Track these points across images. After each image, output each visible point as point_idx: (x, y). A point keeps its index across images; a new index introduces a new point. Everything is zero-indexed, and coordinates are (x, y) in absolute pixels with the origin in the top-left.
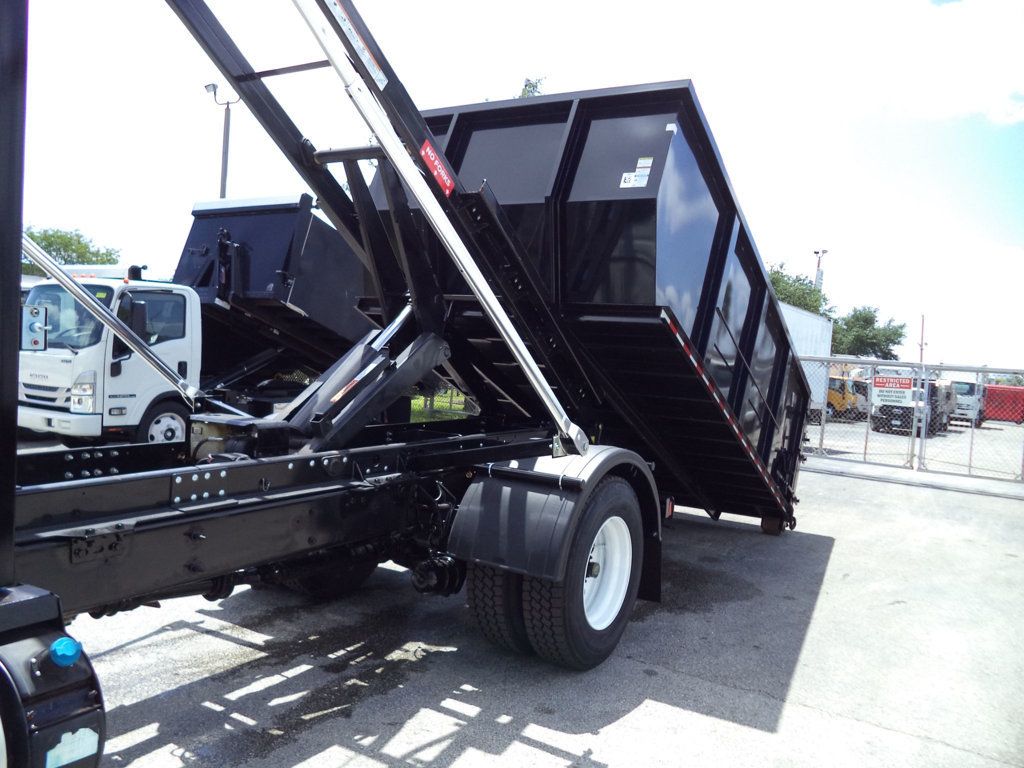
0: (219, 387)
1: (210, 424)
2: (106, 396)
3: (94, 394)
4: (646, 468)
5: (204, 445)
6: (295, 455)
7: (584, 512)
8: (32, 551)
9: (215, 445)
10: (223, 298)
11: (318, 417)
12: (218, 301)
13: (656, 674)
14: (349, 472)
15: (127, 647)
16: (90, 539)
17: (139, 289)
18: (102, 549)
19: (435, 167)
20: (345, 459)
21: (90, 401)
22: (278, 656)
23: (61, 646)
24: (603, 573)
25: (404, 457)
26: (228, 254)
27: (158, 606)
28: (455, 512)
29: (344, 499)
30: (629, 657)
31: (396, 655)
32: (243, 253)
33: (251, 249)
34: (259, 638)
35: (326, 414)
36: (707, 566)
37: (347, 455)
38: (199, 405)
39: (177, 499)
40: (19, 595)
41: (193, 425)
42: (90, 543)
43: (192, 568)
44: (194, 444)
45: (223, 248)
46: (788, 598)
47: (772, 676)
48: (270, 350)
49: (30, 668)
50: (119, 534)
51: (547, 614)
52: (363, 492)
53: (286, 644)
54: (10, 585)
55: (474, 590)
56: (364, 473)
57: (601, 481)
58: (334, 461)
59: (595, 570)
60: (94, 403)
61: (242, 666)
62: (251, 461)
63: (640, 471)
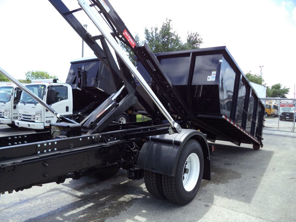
0: (79, 113)
2: (45, 117)
3: (41, 117)
4: (204, 136)
5: (54, 133)
6: (84, 136)
7: (182, 152)
9: (58, 133)
11: (92, 123)
12: (78, 88)
13: (209, 206)
14: (102, 140)
15: (38, 197)
16: (4, 168)
17: (53, 85)
18: (10, 171)
19: (129, 39)
20: (100, 136)
22: (84, 200)
24: (190, 172)
25: (122, 135)
26: (80, 74)
27: (41, 186)
28: (139, 153)
30: (200, 200)
31: (122, 199)
32: (85, 74)
33: (87, 72)
34: (79, 194)
35: (94, 121)
37: (101, 135)
38: (61, 119)
39: (39, 152)
41: (52, 126)
44: (52, 133)
45: (79, 72)
46: (254, 177)
48: (94, 102)
51: (170, 187)
52: (106, 147)
53: (87, 196)
55: (146, 178)
56: (108, 141)
57: (187, 141)
58: (96, 137)
59: (187, 171)
60: (41, 120)
62: (67, 138)
63: (202, 137)
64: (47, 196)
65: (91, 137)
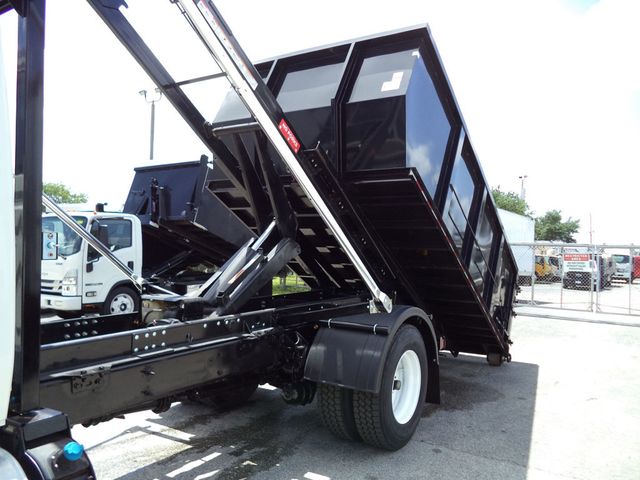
0: (153, 276)
1: (154, 300)
2: (84, 285)
3: (76, 284)
4: (427, 319)
5: (151, 314)
6: (207, 319)
7: (390, 348)
8: (48, 386)
9: (157, 314)
10: (155, 221)
11: (220, 294)
12: (151, 223)
13: (440, 452)
14: (241, 328)
16: (83, 377)
17: (103, 218)
18: (91, 383)
19: (288, 136)
20: (238, 320)
21: (74, 288)
22: (199, 447)
23: (70, 448)
24: (403, 387)
25: (274, 317)
26: (157, 194)
27: (123, 418)
28: (308, 351)
29: (238, 345)
30: (422, 441)
32: (166, 194)
33: (171, 190)
34: (186, 436)
35: (225, 292)
36: (467, 379)
37: (240, 317)
38: (145, 288)
39: (136, 350)
40: (43, 415)
41: (142, 302)
42: (83, 380)
43: (146, 393)
44: (144, 314)
45: (154, 190)
46: (521, 398)
47: (516, 451)
48: (184, 252)
49: (52, 463)
50: (101, 373)
51: (370, 415)
52: (250, 340)
53: (203, 439)
54: (37, 409)
55: (321, 401)
56: (251, 328)
58: (232, 321)
59: (398, 385)
60: (77, 289)
61: (176, 455)
62: (180, 324)
63: (423, 320)
64: (122, 443)
65: (222, 321)
